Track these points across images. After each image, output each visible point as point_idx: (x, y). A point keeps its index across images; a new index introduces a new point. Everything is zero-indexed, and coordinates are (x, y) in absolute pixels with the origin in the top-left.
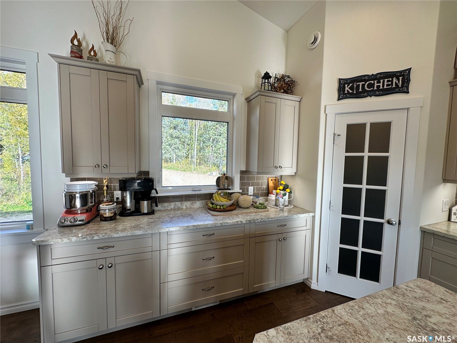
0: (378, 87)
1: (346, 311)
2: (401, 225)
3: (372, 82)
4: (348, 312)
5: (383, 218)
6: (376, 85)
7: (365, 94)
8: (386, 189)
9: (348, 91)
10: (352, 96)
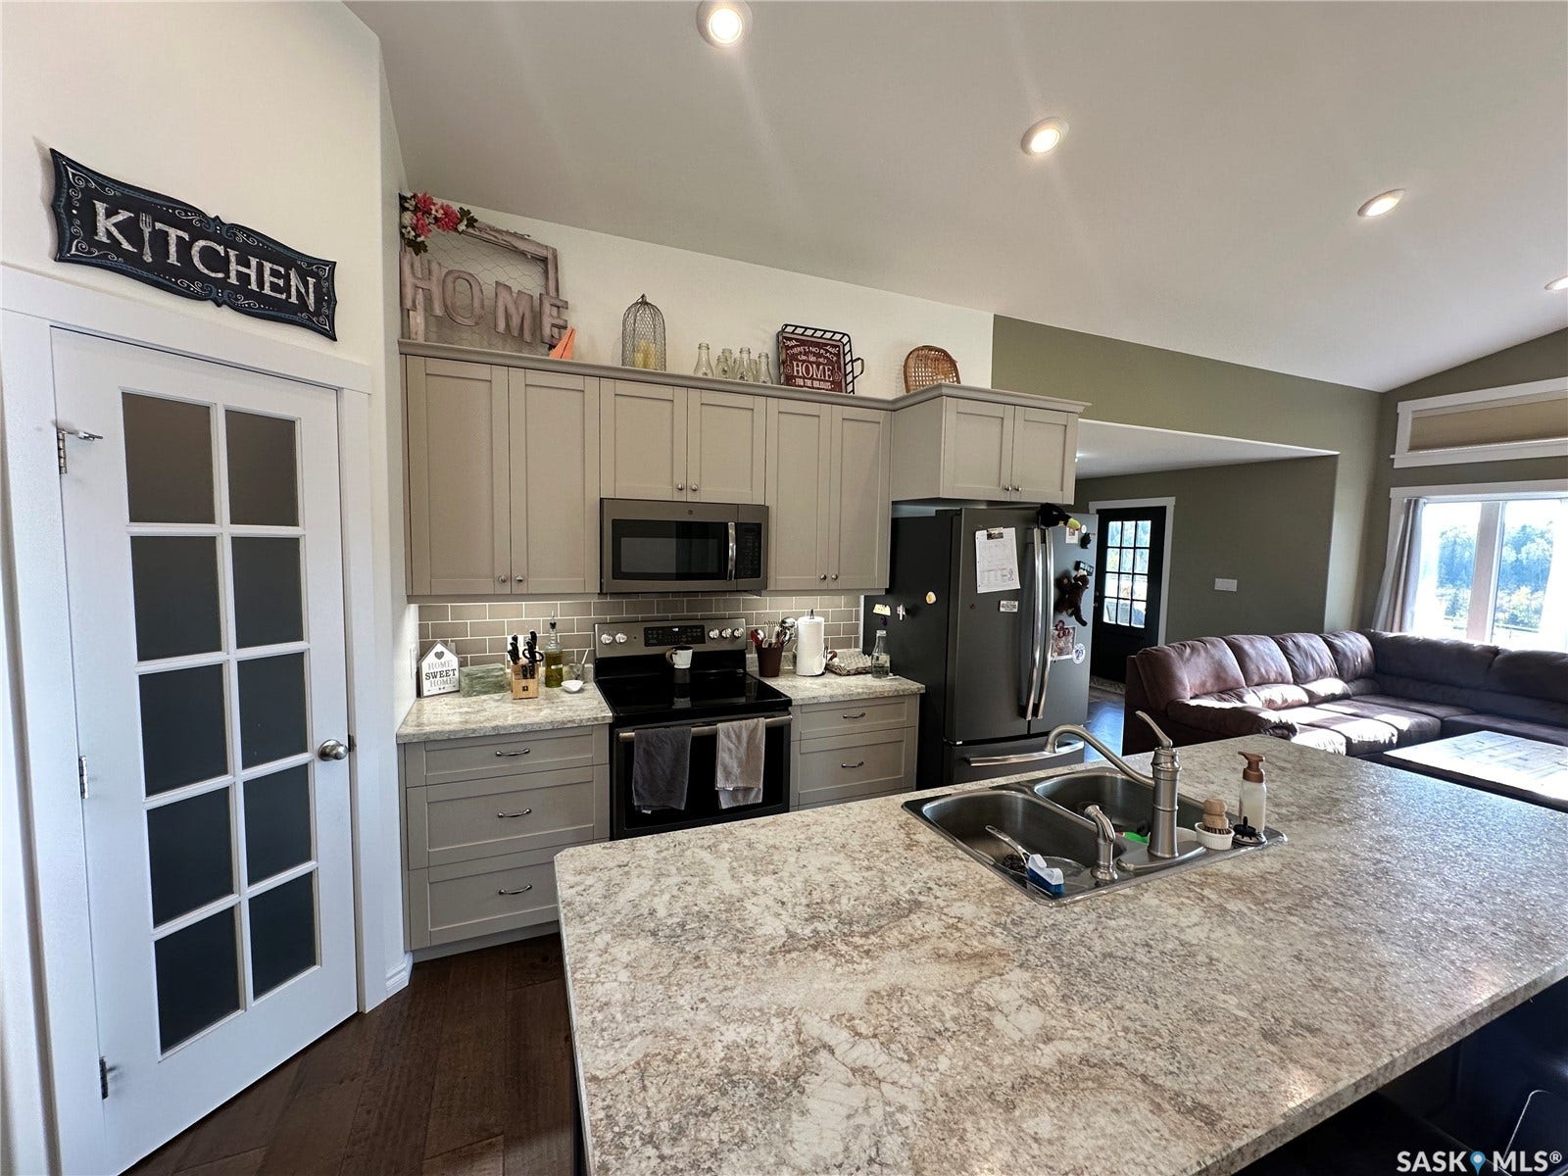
0: (244, 278)
1: (602, 1047)
2: (358, 748)
3: (221, 249)
4: (608, 1042)
5: (303, 749)
6: (234, 267)
7: (196, 287)
8: (303, 648)
9: (109, 234)
10: (134, 270)
